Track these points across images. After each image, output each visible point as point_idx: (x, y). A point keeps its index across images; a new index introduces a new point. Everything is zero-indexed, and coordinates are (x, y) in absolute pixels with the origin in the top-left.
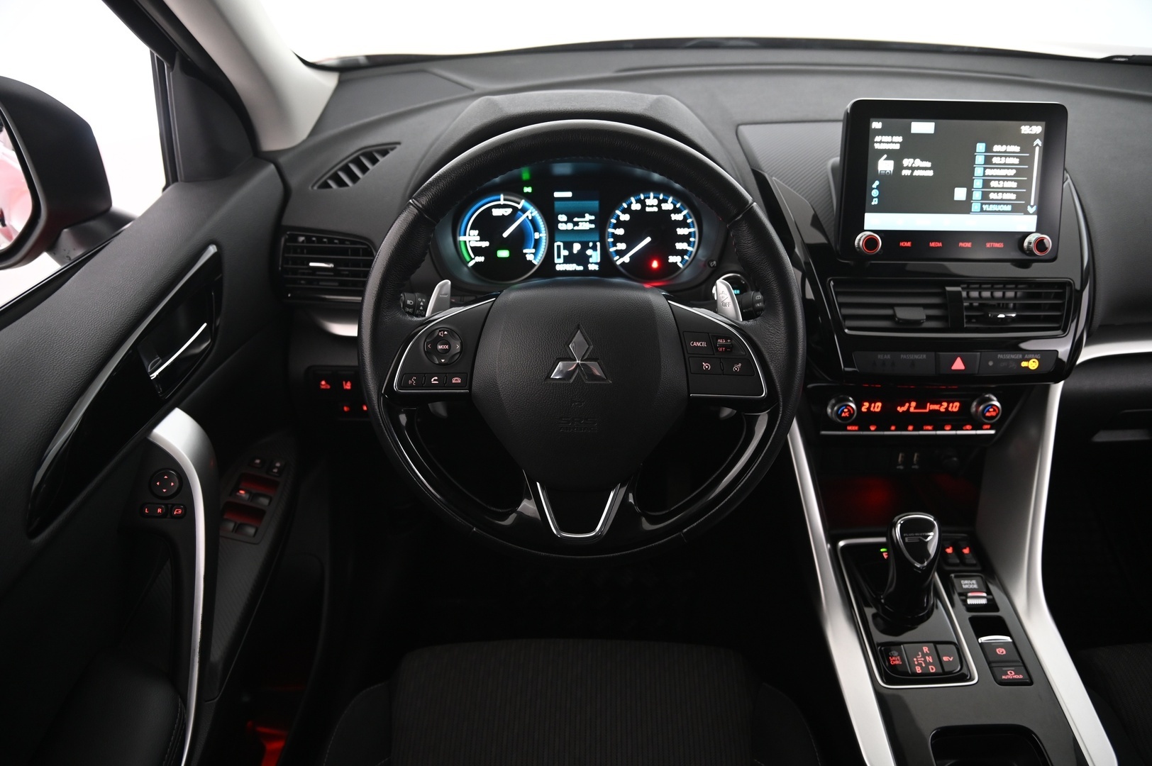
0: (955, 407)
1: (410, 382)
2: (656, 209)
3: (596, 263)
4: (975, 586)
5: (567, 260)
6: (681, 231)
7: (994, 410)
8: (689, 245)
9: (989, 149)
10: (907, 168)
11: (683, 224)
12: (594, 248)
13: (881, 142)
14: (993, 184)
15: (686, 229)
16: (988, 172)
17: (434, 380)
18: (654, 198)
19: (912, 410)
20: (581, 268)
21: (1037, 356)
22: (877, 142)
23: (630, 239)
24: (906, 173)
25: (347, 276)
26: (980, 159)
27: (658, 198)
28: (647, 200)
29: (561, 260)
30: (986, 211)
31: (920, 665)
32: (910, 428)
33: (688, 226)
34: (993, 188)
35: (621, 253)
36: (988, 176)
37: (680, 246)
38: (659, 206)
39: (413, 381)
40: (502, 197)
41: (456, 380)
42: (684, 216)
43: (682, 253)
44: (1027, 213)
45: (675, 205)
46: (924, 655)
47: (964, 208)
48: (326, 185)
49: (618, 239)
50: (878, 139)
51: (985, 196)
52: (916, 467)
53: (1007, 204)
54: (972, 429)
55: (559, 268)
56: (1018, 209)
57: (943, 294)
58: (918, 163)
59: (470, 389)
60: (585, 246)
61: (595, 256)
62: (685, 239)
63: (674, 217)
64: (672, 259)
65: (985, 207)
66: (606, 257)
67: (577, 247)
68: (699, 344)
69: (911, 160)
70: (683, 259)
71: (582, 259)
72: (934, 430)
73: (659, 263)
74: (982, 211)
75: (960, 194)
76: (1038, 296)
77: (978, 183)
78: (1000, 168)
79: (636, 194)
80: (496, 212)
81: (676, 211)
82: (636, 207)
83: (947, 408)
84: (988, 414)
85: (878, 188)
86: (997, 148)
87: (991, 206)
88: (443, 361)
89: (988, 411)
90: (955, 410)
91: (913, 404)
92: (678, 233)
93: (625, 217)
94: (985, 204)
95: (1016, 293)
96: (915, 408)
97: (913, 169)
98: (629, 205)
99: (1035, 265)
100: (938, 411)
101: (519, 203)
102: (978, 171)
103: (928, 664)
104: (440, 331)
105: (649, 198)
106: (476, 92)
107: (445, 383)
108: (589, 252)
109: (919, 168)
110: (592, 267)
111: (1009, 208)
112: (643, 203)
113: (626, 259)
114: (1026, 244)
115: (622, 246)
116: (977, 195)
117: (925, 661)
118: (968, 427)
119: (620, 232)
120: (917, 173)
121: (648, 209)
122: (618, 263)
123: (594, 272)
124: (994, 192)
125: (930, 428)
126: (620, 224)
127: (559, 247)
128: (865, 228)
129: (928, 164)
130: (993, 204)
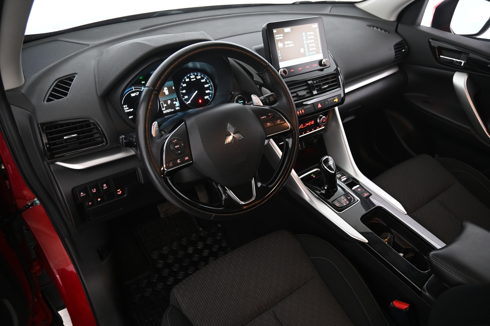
0: (313, 122)
1: (170, 165)
2: (195, 79)
3: (178, 107)
4: (341, 175)
5: (167, 108)
6: (206, 86)
7: (325, 119)
8: (210, 91)
9: (306, 34)
10: (287, 45)
11: (206, 83)
12: (176, 101)
13: (277, 37)
14: (310, 45)
15: (208, 85)
16: (308, 42)
17: (179, 161)
18: (193, 75)
19: (302, 127)
20: (173, 110)
21: (337, 97)
22: (276, 37)
23: (189, 93)
24: (286, 46)
25: (83, 138)
26: (304, 38)
27: (194, 75)
28: (191, 77)
29: (164, 109)
30: (310, 55)
31: (344, 203)
32: (303, 133)
33: (208, 83)
34: (310, 47)
35: (187, 100)
36: (308, 43)
37: (207, 92)
38: (195, 78)
39: (171, 164)
40: (133, 88)
41: (187, 158)
42: (205, 80)
43: (208, 94)
44: (320, 53)
45: (201, 76)
46: (343, 200)
47: (304, 55)
48: (49, 100)
49: (184, 94)
50: (276, 36)
51: (308, 50)
52: (304, 147)
53: (314, 51)
54: (319, 128)
55: (165, 112)
56: (318, 52)
57: (308, 84)
58: (289, 42)
59: (192, 160)
60: (172, 100)
61: (177, 104)
62: (208, 88)
63: (202, 81)
64: (206, 97)
65: (309, 53)
66: (182, 103)
67: (169, 102)
68: (264, 117)
69: (287, 42)
70: (209, 96)
71: (172, 106)
72: (310, 132)
73: (201, 101)
74: (309, 55)
75: (302, 50)
76: (327, 79)
77: (306, 46)
78: (310, 40)
79: (186, 75)
80: (133, 95)
81: (202, 78)
82: (187, 80)
83: (311, 124)
84: (323, 121)
85: (280, 53)
86: (308, 33)
87: (311, 53)
88: (179, 152)
89: (323, 120)
90: (313, 123)
91: (302, 125)
92: (205, 87)
93: (184, 85)
94: (309, 52)
95: (316, 81)
96: (303, 126)
97: (288, 44)
98: (185, 80)
99: (325, 70)
100: (309, 125)
101: (141, 89)
102: (305, 42)
103: (346, 201)
104: (173, 140)
105: (191, 75)
106: (90, 46)
107: (183, 161)
108: (175, 103)
109: (290, 44)
110: (177, 108)
111: (315, 52)
112: (189, 78)
113: (189, 102)
114: (323, 63)
115: (186, 97)
116: (306, 50)
117: (344, 201)
118: (318, 128)
119: (184, 91)
120: (290, 46)
121: (192, 80)
122: (187, 103)
123: (178, 111)
124: (310, 48)
125: (308, 131)
126: (183, 88)
127: (162, 103)
128: (280, 68)
129: (291, 42)
130: (311, 52)
